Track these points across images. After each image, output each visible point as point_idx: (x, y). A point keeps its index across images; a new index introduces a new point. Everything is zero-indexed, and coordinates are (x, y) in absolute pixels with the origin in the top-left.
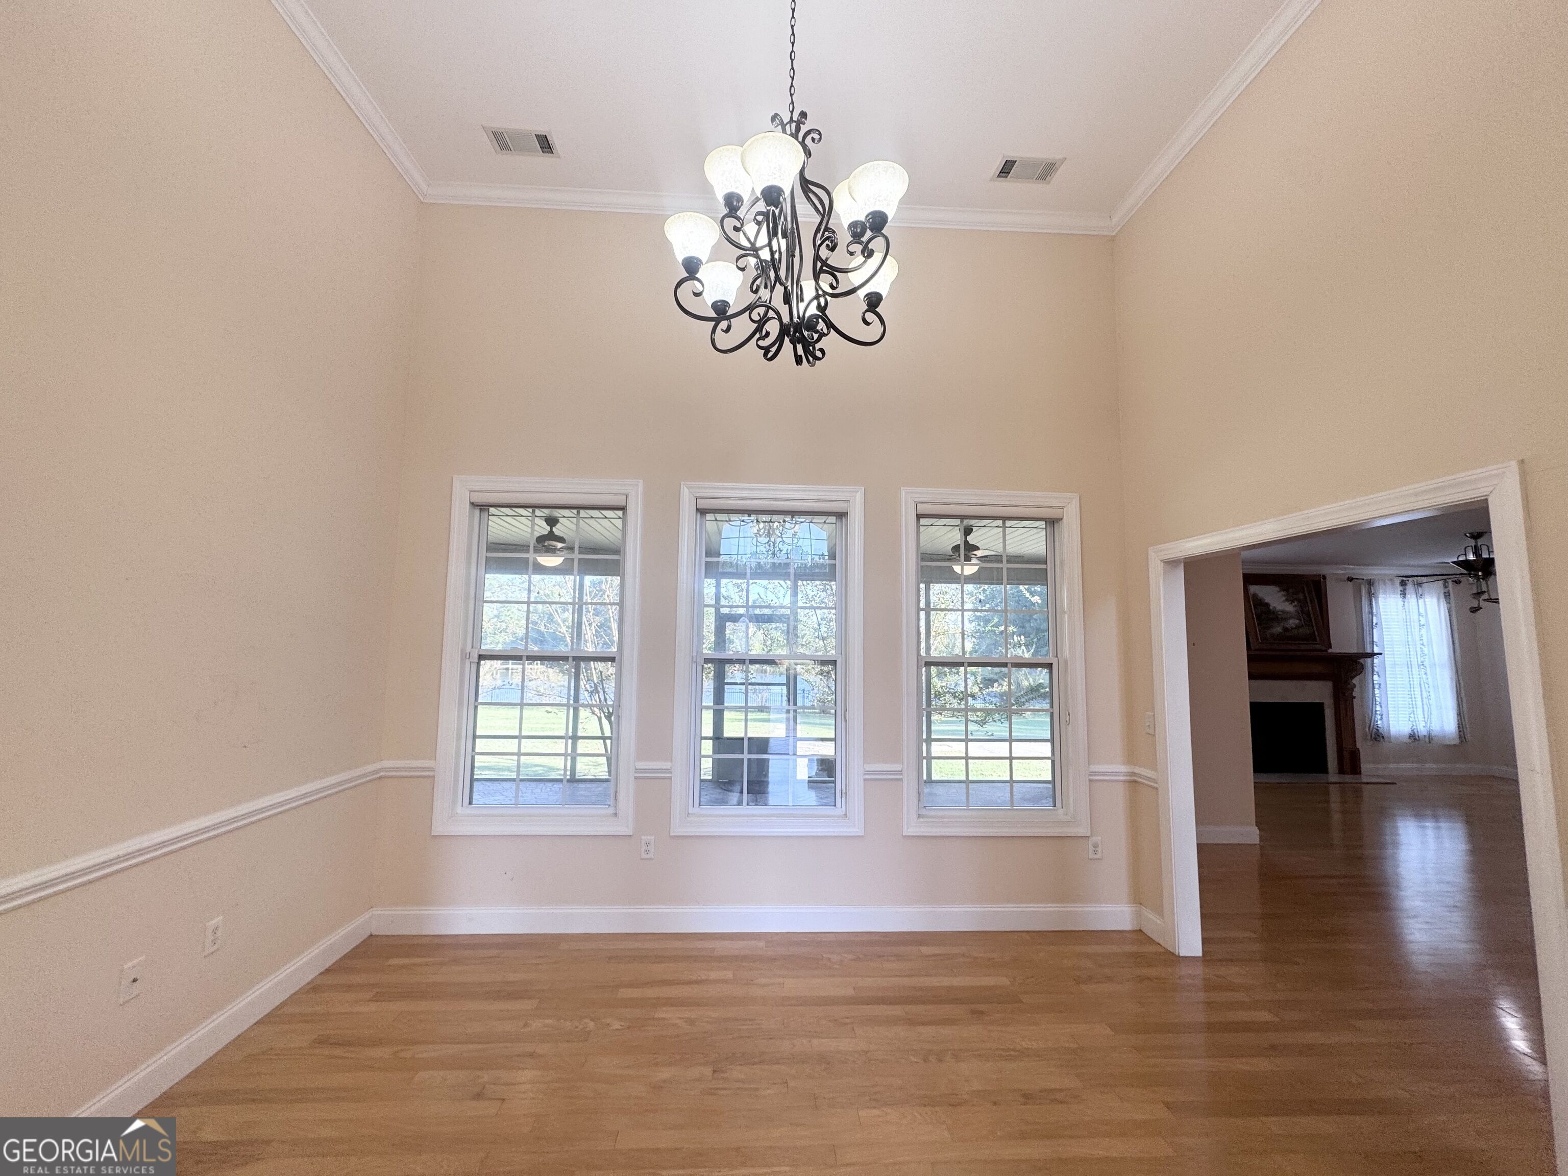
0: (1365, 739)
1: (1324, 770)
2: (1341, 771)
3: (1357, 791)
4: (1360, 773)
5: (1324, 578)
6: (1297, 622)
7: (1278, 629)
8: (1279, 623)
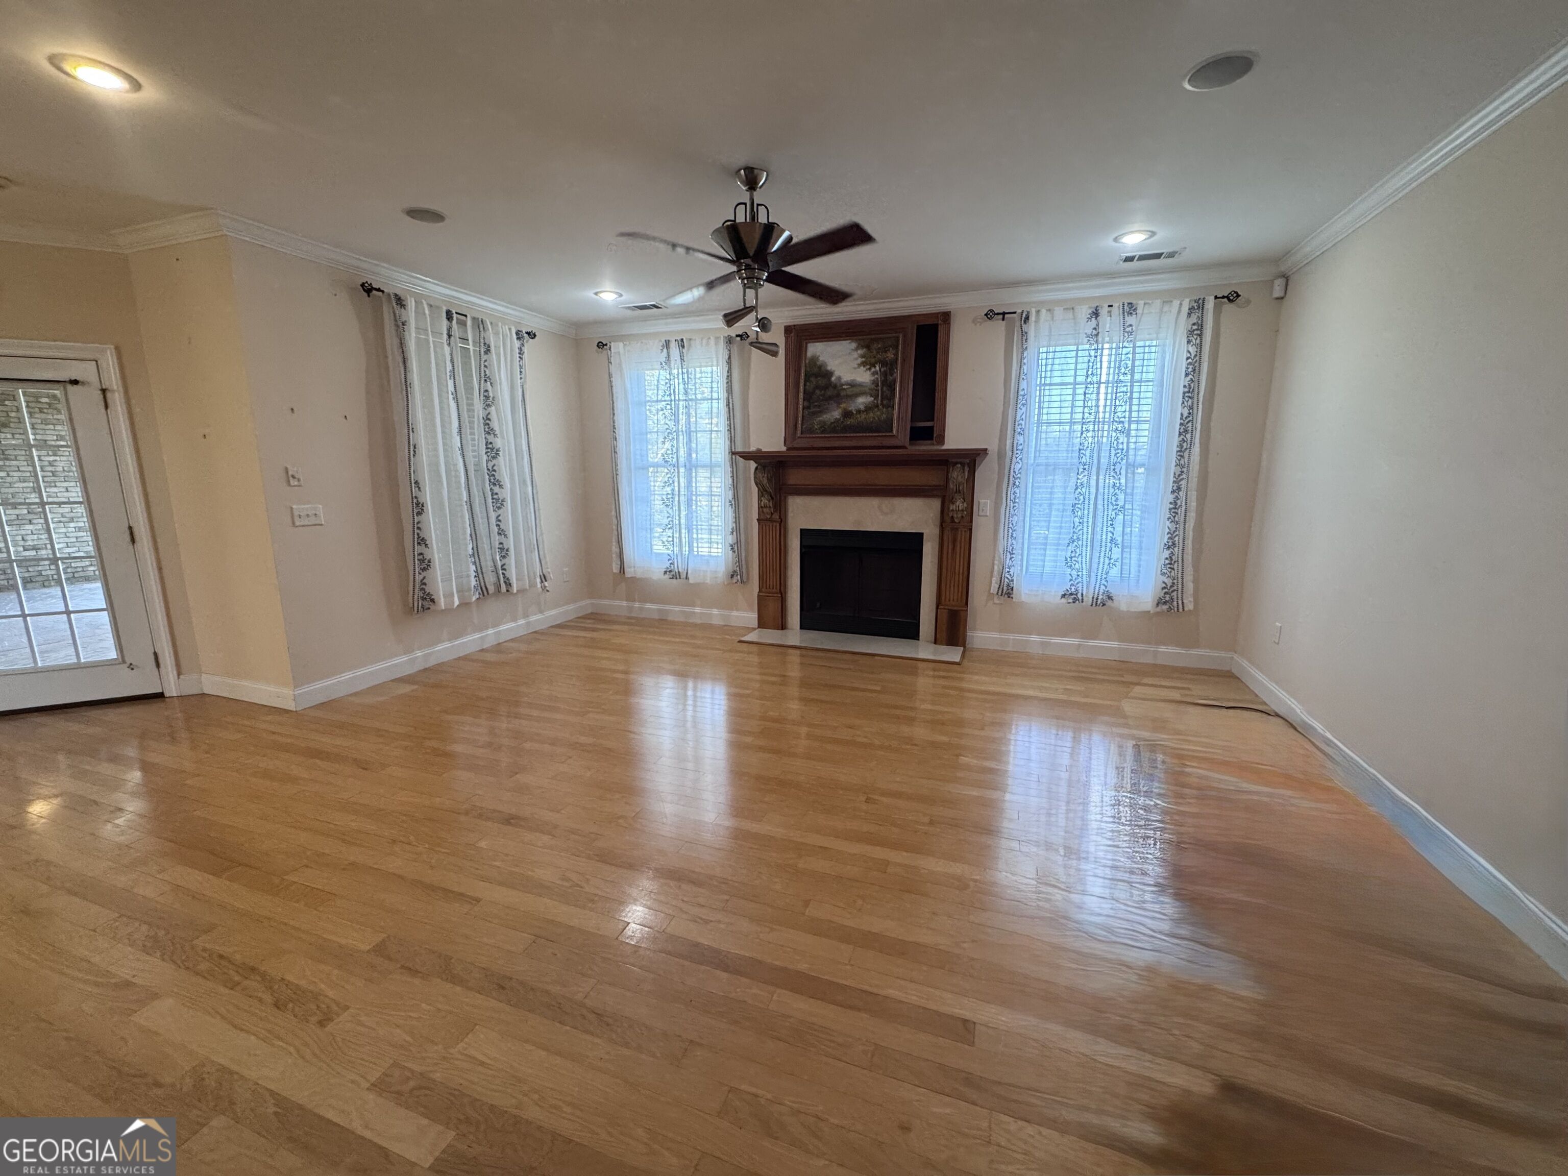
1: (914, 634)
2: (939, 638)
4: (966, 643)
5: (946, 317)
6: (870, 399)
7: (835, 414)
8: (839, 404)
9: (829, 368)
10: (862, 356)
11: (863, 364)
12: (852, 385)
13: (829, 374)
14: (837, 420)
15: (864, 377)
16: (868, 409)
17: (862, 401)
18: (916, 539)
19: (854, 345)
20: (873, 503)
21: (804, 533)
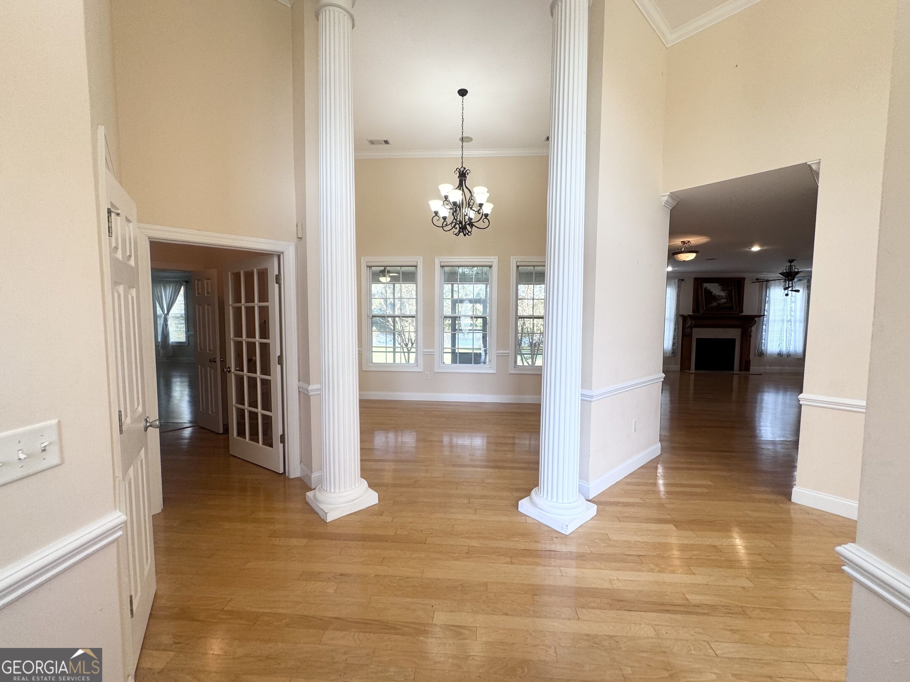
0: (755, 355)
1: (732, 369)
2: (740, 370)
3: (747, 379)
4: (749, 371)
5: (744, 279)
6: (725, 300)
7: (715, 304)
8: (716, 301)
9: (711, 291)
10: (721, 288)
11: (722, 290)
12: (719, 296)
13: (712, 293)
14: (716, 306)
15: (723, 294)
16: (725, 303)
17: (723, 301)
18: (734, 340)
19: (718, 285)
20: (720, 330)
21: (697, 339)
